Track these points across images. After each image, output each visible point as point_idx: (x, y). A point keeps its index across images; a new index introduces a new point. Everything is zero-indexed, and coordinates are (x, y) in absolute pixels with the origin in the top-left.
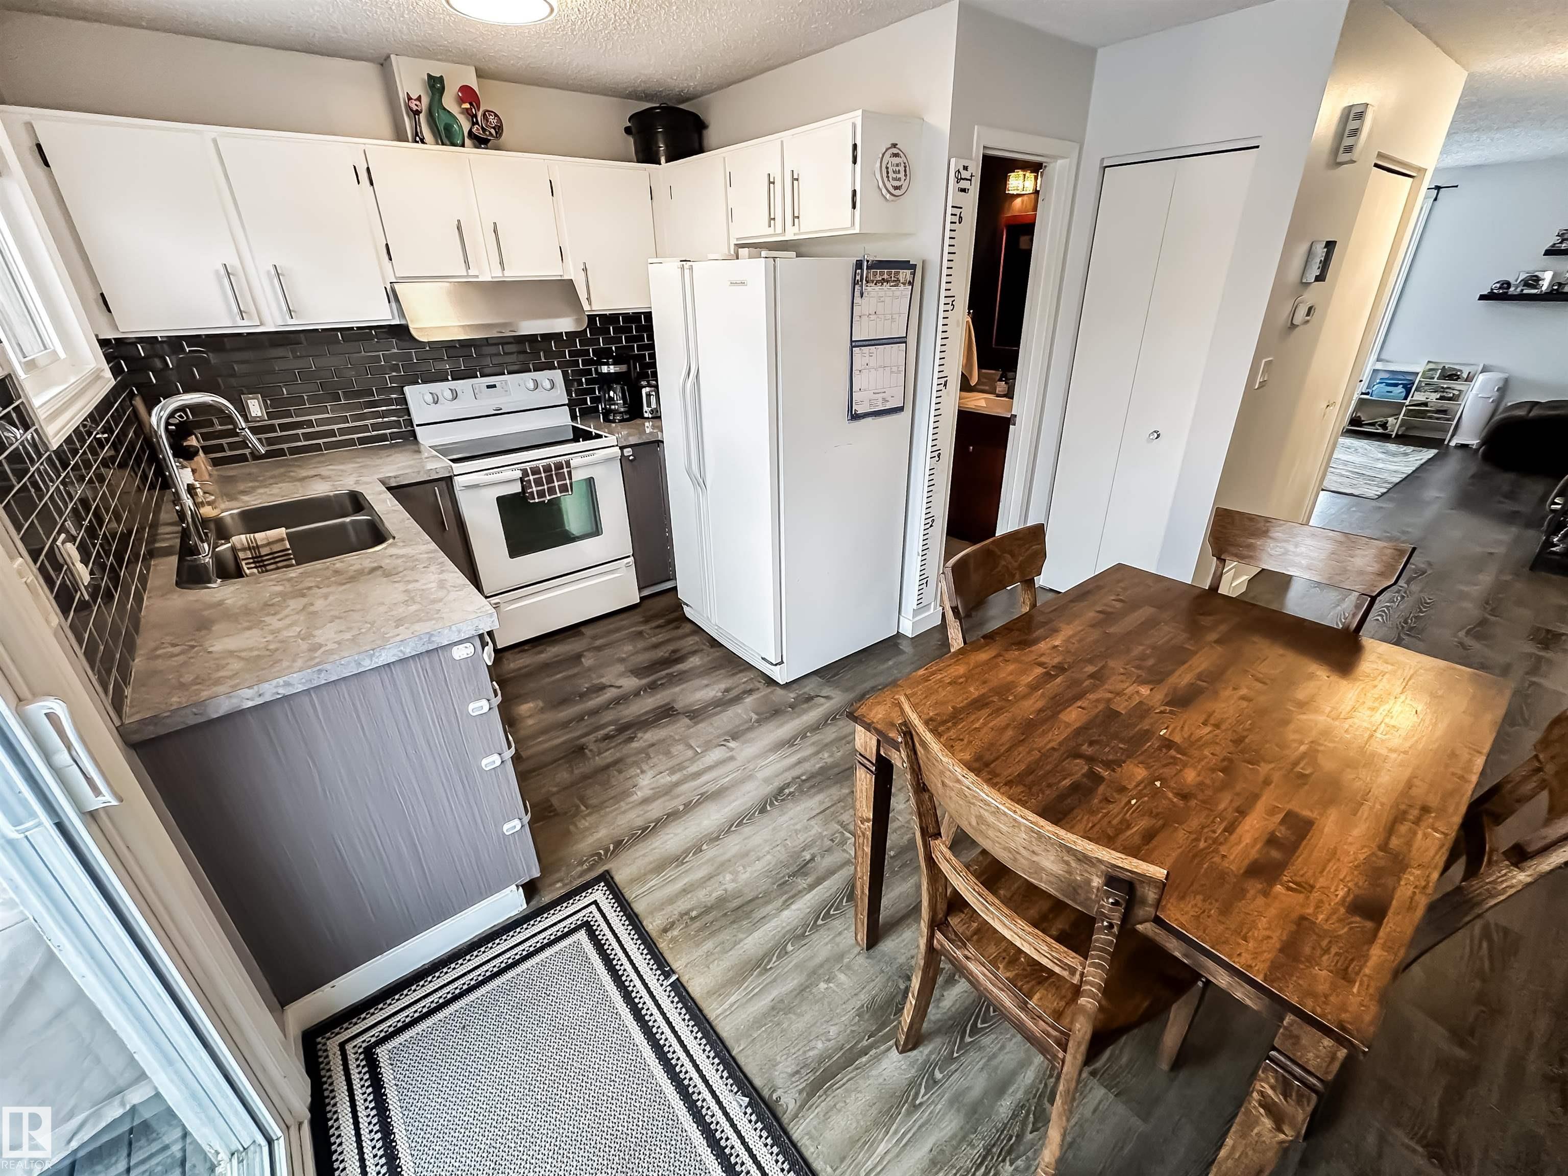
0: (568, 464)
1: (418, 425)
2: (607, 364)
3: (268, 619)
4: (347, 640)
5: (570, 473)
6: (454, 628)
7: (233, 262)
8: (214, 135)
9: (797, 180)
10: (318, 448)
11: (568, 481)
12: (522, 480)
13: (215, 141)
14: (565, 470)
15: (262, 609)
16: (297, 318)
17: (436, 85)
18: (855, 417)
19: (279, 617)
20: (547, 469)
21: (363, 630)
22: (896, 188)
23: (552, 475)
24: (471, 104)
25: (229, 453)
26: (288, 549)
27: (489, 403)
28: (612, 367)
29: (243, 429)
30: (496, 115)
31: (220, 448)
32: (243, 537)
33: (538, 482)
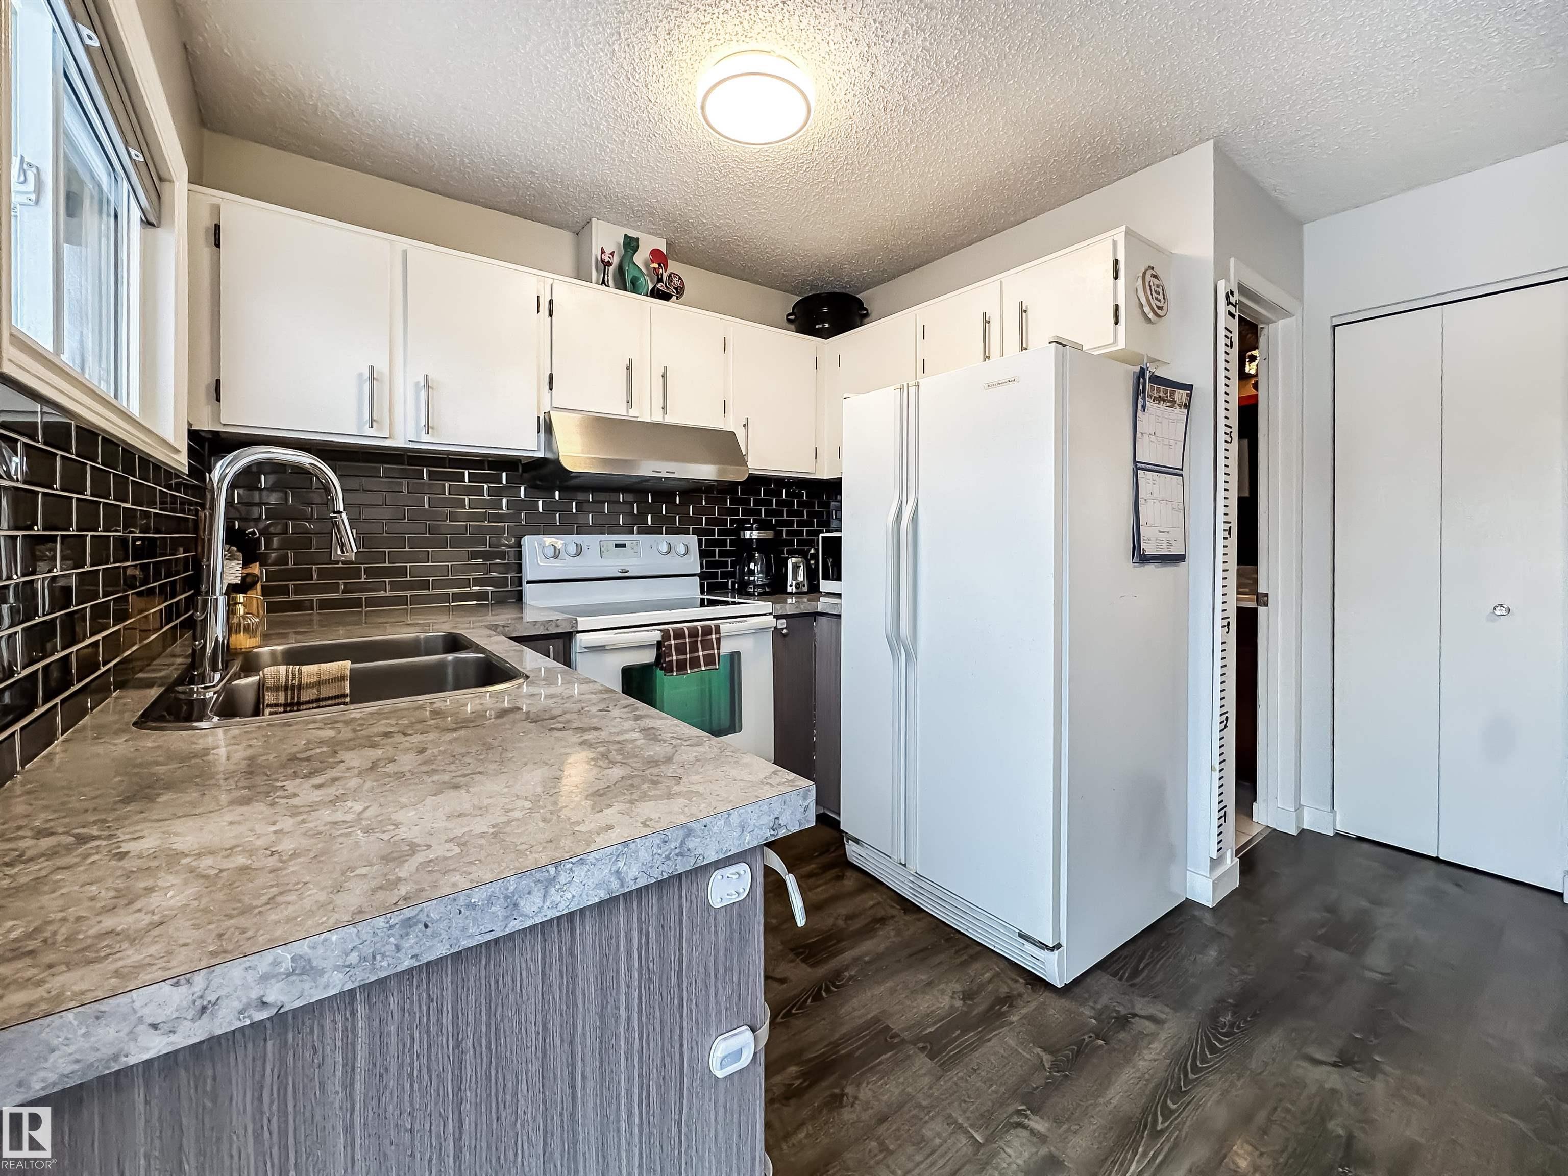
0: (718, 628)
1: (528, 582)
2: (751, 529)
3: (291, 786)
4: (483, 835)
5: (718, 640)
6: (735, 819)
7: (382, 366)
8: (405, 247)
9: (1025, 311)
10: (403, 601)
11: (716, 651)
12: (659, 644)
13: (405, 253)
14: (714, 636)
15: (283, 766)
16: (433, 436)
17: (631, 245)
18: (1141, 558)
19: (317, 780)
20: (693, 633)
21: (517, 814)
22: (1160, 308)
23: (697, 641)
24: (660, 265)
25: (293, 598)
26: (345, 696)
27: (613, 564)
28: (755, 533)
29: (339, 512)
30: (680, 278)
31: (285, 591)
32: (283, 668)
33: (680, 650)
